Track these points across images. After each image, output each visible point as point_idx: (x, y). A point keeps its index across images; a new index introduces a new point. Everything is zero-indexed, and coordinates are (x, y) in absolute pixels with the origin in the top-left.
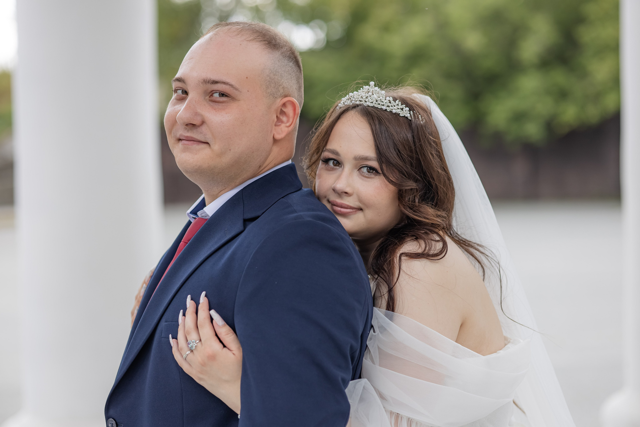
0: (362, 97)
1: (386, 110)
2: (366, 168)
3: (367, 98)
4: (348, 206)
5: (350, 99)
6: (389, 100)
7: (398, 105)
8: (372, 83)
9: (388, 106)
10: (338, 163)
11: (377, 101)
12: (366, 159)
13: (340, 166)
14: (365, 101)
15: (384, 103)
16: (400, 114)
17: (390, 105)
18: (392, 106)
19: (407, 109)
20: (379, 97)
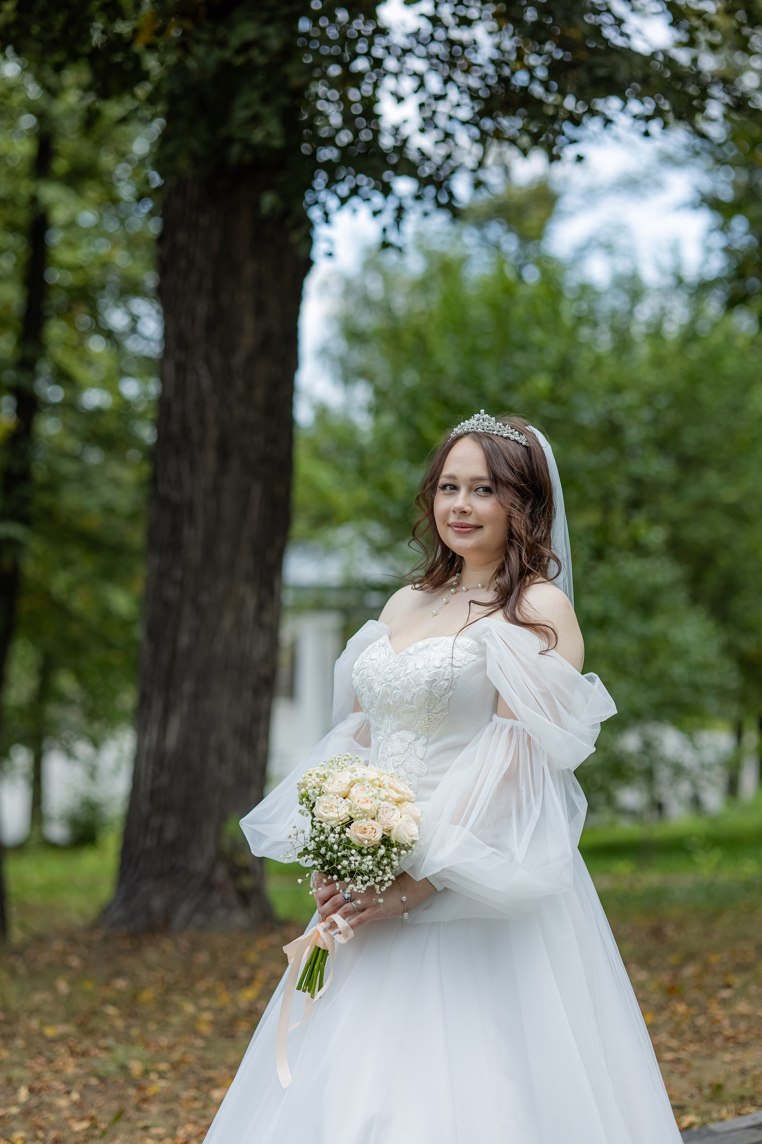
0: (473, 425)
1: (497, 435)
2: (482, 489)
3: (478, 425)
4: (468, 524)
5: (462, 428)
6: (500, 426)
7: (508, 429)
8: (482, 411)
9: (499, 431)
10: (455, 488)
11: (488, 427)
12: (481, 479)
13: (457, 489)
14: (477, 428)
15: (495, 429)
16: (510, 438)
17: (500, 429)
18: (502, 431)
19: (517, 432)
20: (490, 424)
